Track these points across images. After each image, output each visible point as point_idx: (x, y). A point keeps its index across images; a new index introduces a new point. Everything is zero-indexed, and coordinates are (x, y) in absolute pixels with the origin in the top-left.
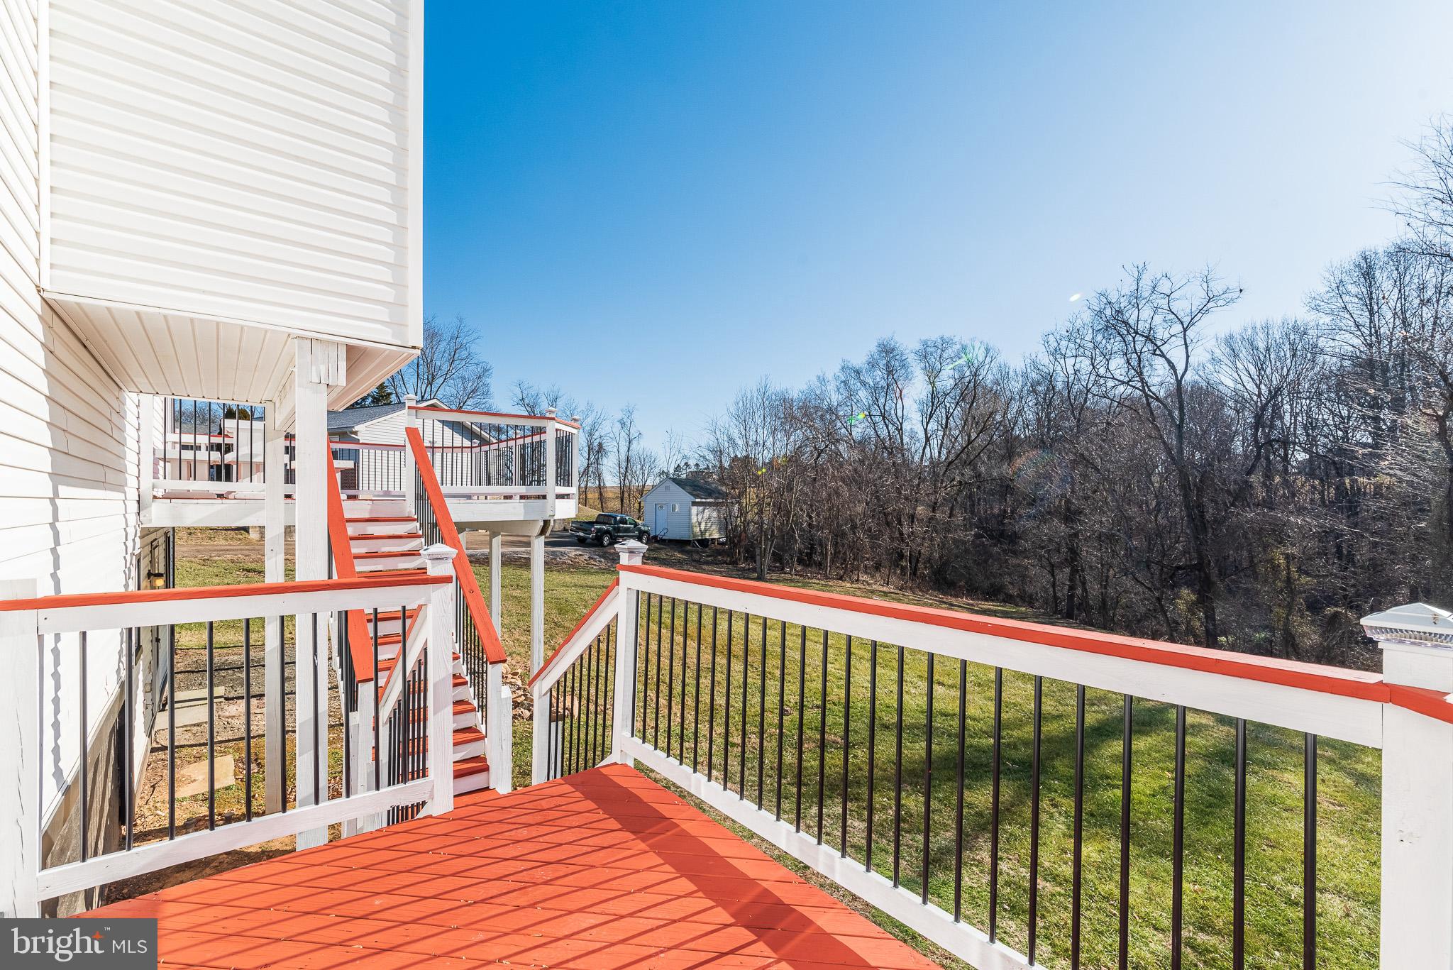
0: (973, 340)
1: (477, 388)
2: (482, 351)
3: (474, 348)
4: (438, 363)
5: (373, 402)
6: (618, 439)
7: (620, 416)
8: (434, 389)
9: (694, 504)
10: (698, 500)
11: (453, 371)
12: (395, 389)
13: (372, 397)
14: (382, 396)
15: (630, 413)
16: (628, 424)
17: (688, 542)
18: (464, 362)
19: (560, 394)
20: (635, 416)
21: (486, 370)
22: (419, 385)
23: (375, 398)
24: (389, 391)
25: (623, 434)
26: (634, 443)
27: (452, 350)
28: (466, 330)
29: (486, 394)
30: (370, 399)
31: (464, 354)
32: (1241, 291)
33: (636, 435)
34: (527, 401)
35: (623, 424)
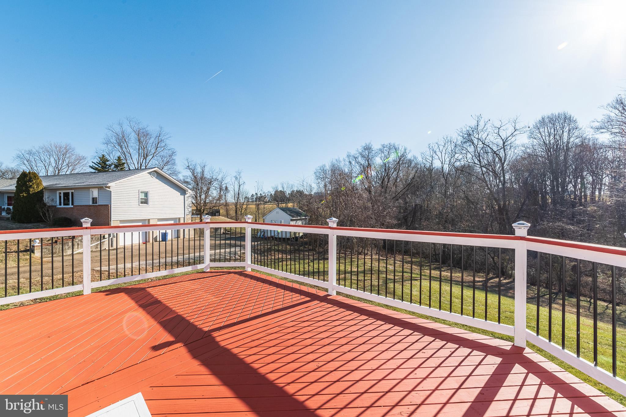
1: (169, 161)
2: (171, 143)
3: (168, 142)
4: (149, 149)
5: (115, 167)
6: (234, 184)
7: (235, 174)
8: (148, 161)
9: (292, 220)
10: (294, 218)
11: (157, 153)
12: (126, 161)
13: (114, 165)
14: (120, 165)
15: (240, 173)
16: (239, 178)
17: (289, 239)
18: (163, 148)
19: (206, 164)
20: (242, 175)
21: (173, 153)
22: (139, 159)
23: (116, 165)
24: (124, 162)
25: (236, 182)
26: (242, 186)
27: (157, 143)
28: (164, 133)
29: (174, 164)
30: (113, 166)
31: (163, 144)
33: (243, 183)
34: (190, 167)
35: (236, 178)
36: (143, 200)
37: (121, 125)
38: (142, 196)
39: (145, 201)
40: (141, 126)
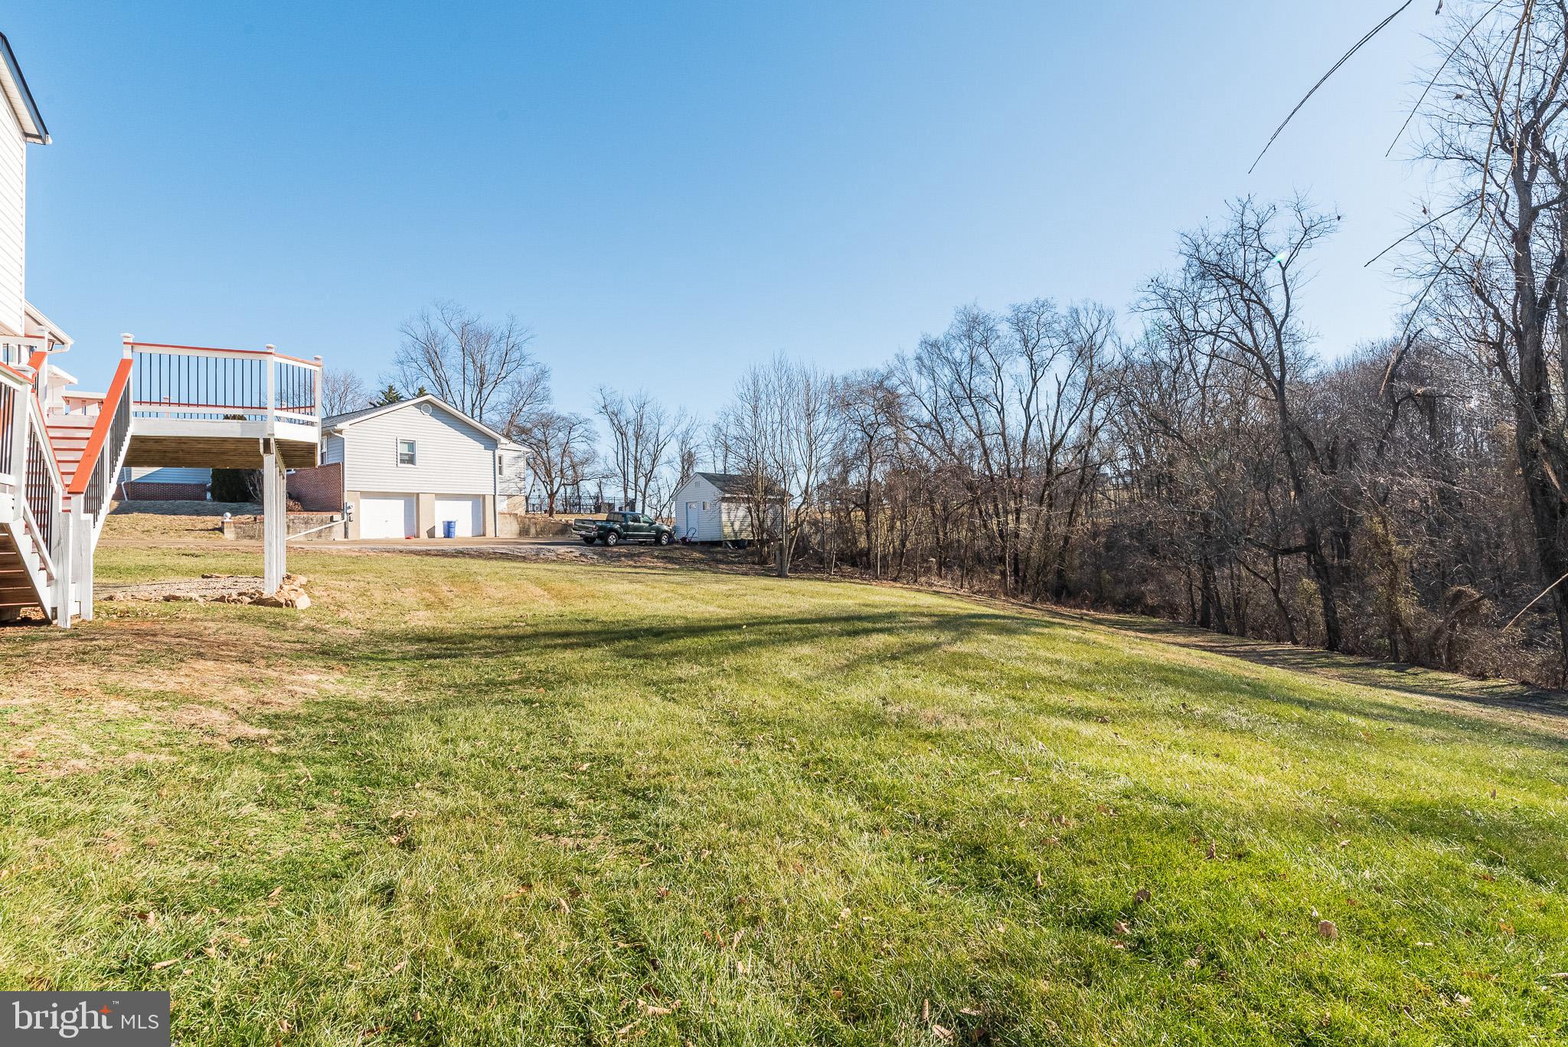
0: (1086, 301)
4: (488, 367)
9: (724, 499)
10: (727, 495)
11: (504, 375)
17: (718, 543)
18: (516, 365)
27: (504, 351)
31: (516, 355)
32: (1339, 218)
36: (407, 458)
37: (425, 318)
38: (404, 449)
39: (411, 460)
40: (465, 319)
